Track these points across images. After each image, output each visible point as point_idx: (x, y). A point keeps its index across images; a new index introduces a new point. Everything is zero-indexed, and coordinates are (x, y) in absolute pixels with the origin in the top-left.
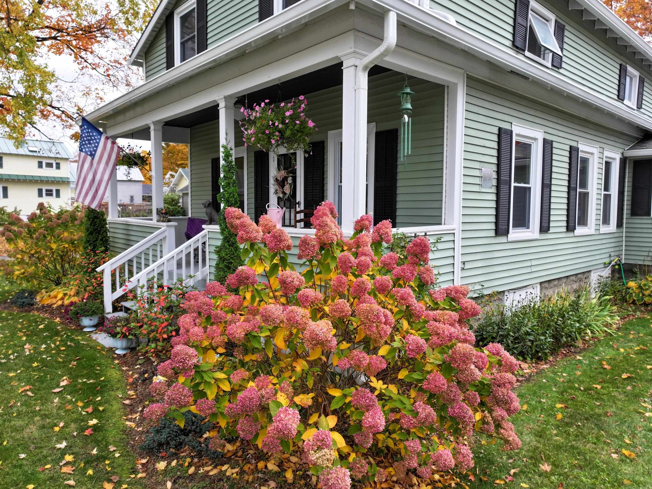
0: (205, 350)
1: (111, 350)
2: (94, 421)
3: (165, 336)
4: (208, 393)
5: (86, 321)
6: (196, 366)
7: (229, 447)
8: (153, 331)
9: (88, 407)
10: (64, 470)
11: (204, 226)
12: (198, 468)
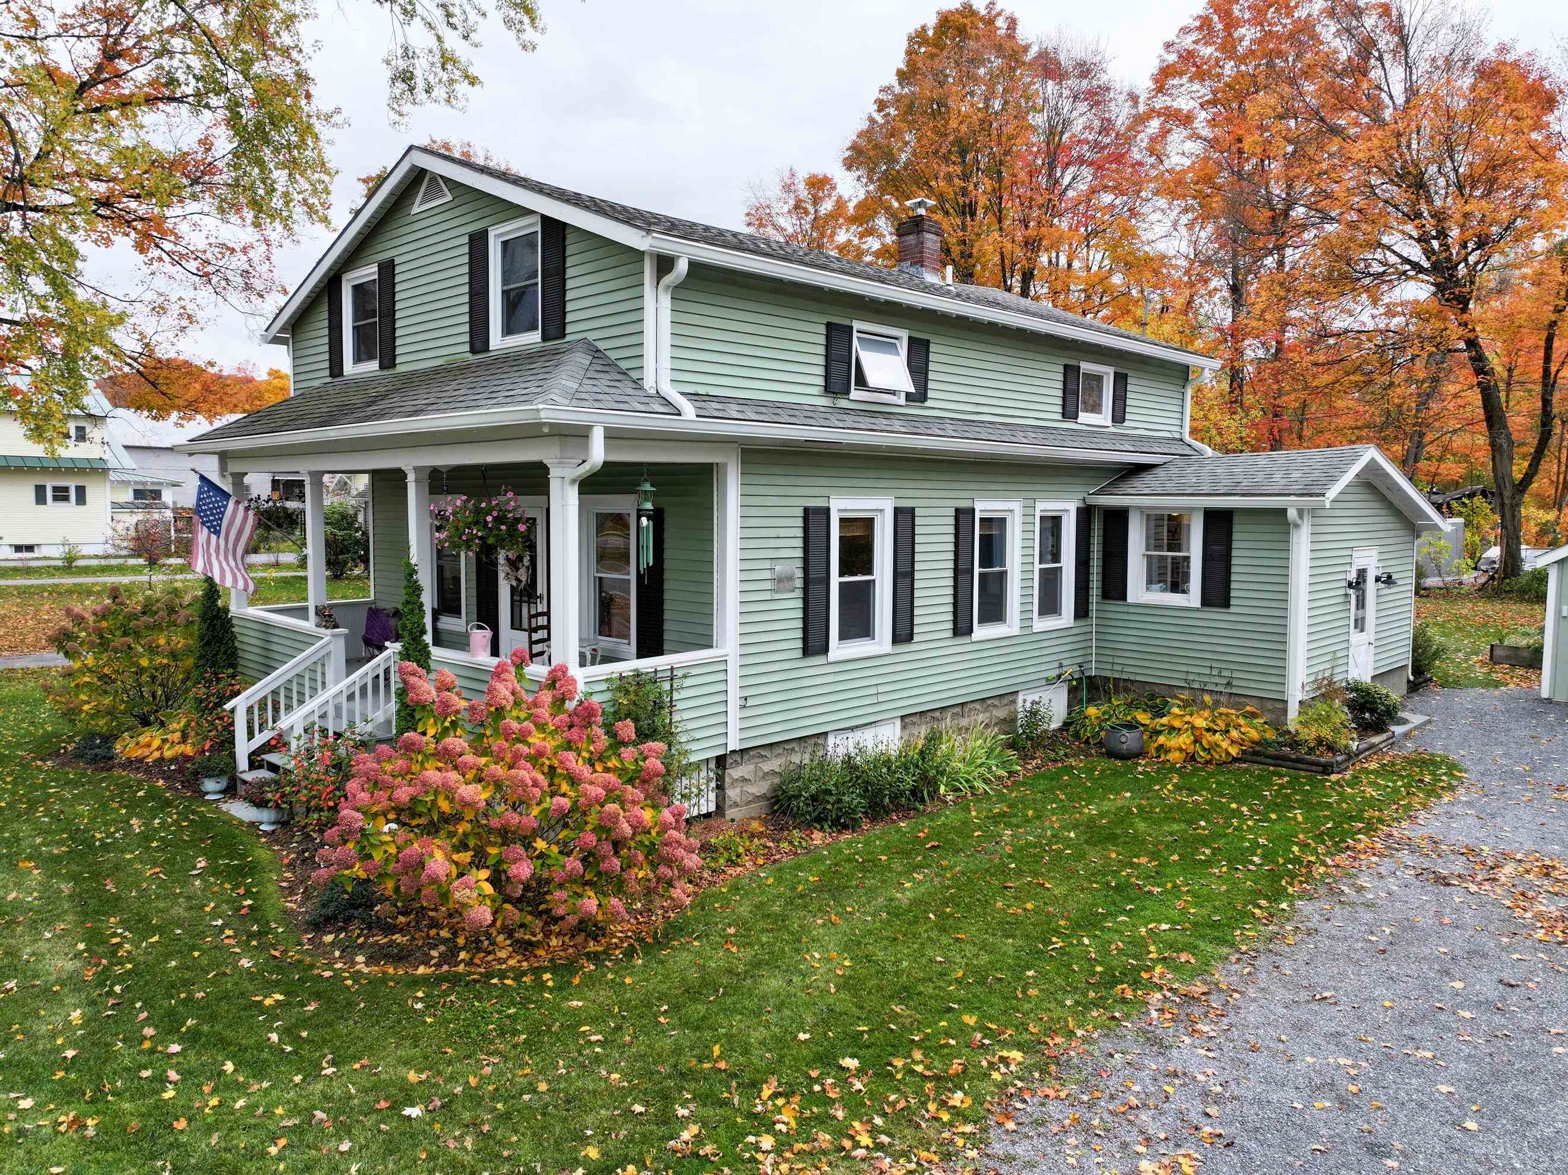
0: (375, 816)
1: (253, 825)
2: (249, 902)
3: (331, 804)
4: (374, 854)
5: (210, 785)
6: (362, 829)
7: (402, 919)
8: (314, 797)
9: (239, 888)
10: (227, 941)
11: (387, 644)
12: (367, 938)
